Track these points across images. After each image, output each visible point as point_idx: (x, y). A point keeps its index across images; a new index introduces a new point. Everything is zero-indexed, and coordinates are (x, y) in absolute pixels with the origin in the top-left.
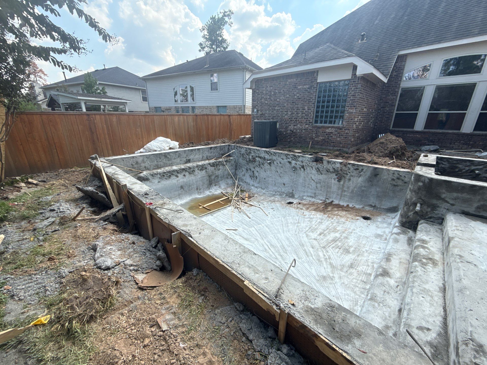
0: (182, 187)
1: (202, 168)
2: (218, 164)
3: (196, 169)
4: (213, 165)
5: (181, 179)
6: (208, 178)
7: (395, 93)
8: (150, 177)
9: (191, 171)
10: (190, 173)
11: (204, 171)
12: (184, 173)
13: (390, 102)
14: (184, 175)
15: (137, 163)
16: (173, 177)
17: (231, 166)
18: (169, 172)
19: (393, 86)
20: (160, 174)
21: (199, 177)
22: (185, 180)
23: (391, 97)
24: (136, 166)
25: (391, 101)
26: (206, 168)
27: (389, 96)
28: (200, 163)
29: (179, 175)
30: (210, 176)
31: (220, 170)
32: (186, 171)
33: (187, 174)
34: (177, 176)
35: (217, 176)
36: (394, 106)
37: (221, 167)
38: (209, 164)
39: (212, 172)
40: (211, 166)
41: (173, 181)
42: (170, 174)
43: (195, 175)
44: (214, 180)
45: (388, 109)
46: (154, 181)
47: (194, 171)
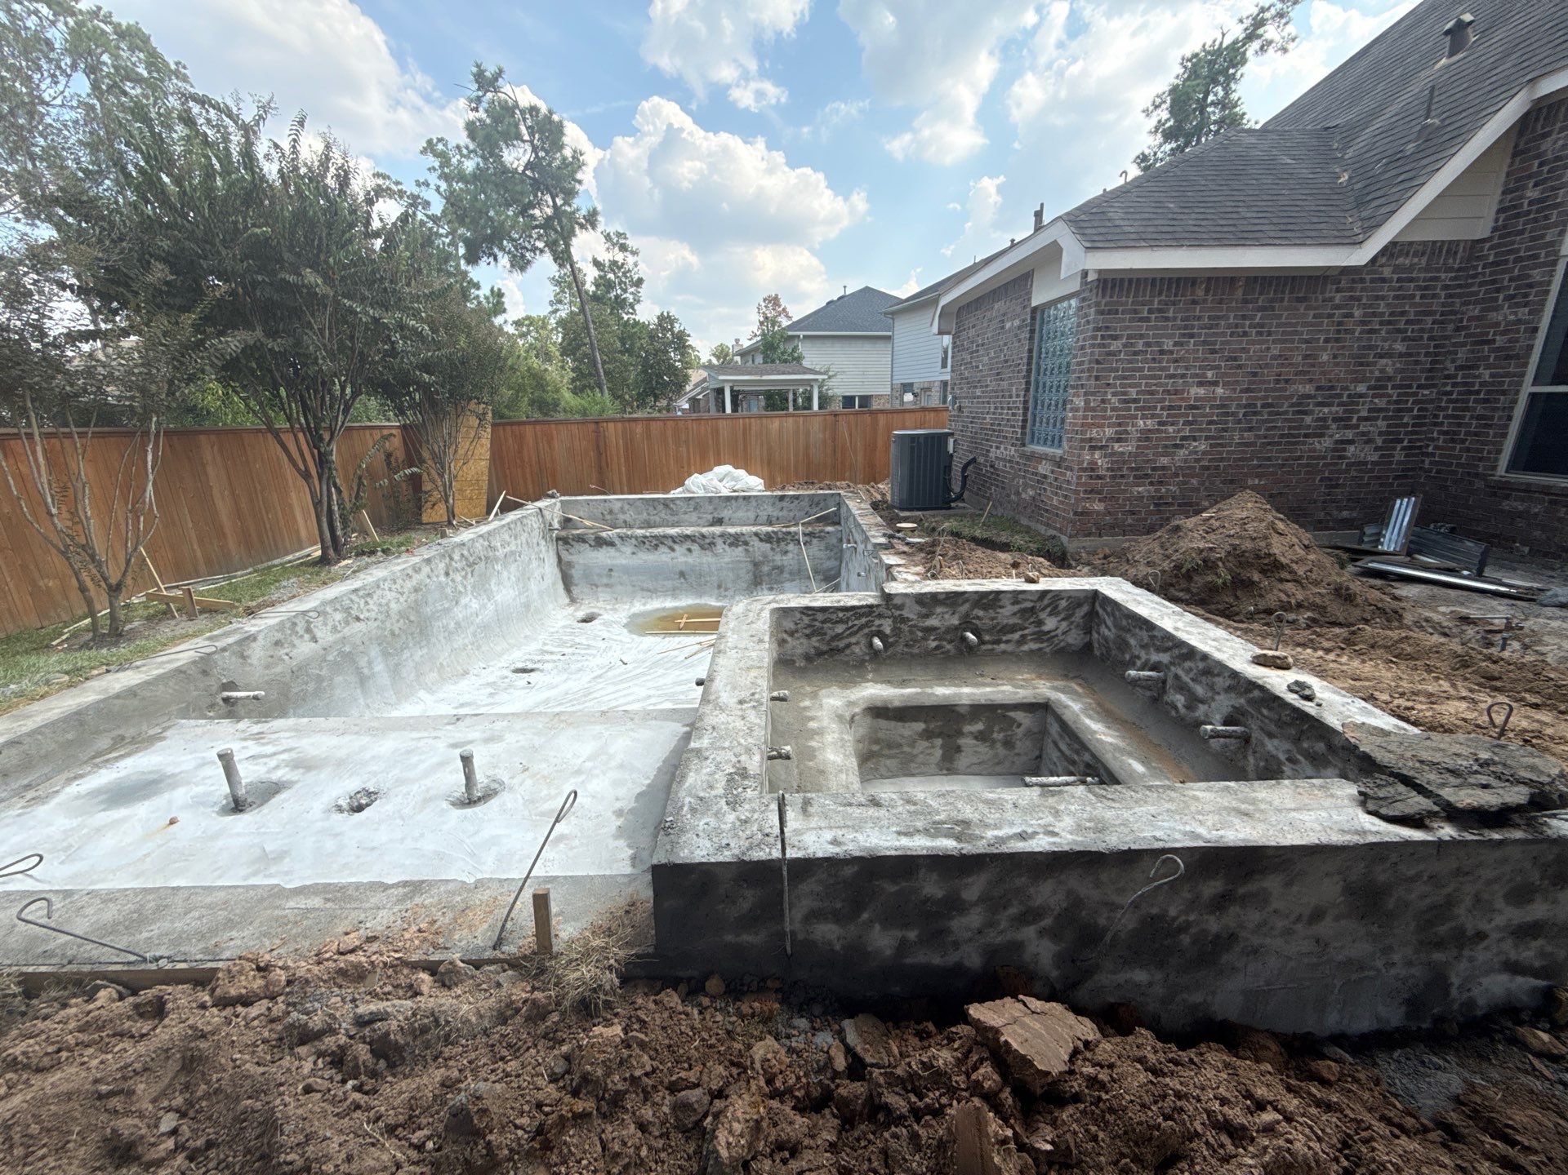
0: (682, 574)
1: (736, 541)
2: (783, 539)
3: (719, 541)
4: (767, 538)
5: (681, 557)
6: (750, 567)
7: (1527, 294)
8: (617, 541)
9: (706, 543)
10: (702, 547)
11: (740, 549)
12: (688, 544)
13: (1500, 341)
14: (689, 550)
15: (611, 512)
16: (663, 549)
17: (827, 548)
18: (655, 537)
19: (1521, 259)
20: (636, 538)
21: (727, 560)
22: (690, 560)
23: (1505, 314)
24: (608, 517)
25: (1504, 333)
26: (746, 543)
27: (1497, 309)
28: (732, 530)
29: (676, 547)
30: (756, 564)
31: (790, 555)
32: (694, 541)
33: (695, 547)
34: (673, 550)
35: (780, 569)
36: (1523, 359)
37: (791, 547)
38: (756, 534)
39: (765, 557)
40: (761, 540)
41: (662, 556)
42: (658, 542)
43: (716, 555)
44: (769, 575)
45: (1486, 375)
46: (624, 549)
47: (712, 544)
